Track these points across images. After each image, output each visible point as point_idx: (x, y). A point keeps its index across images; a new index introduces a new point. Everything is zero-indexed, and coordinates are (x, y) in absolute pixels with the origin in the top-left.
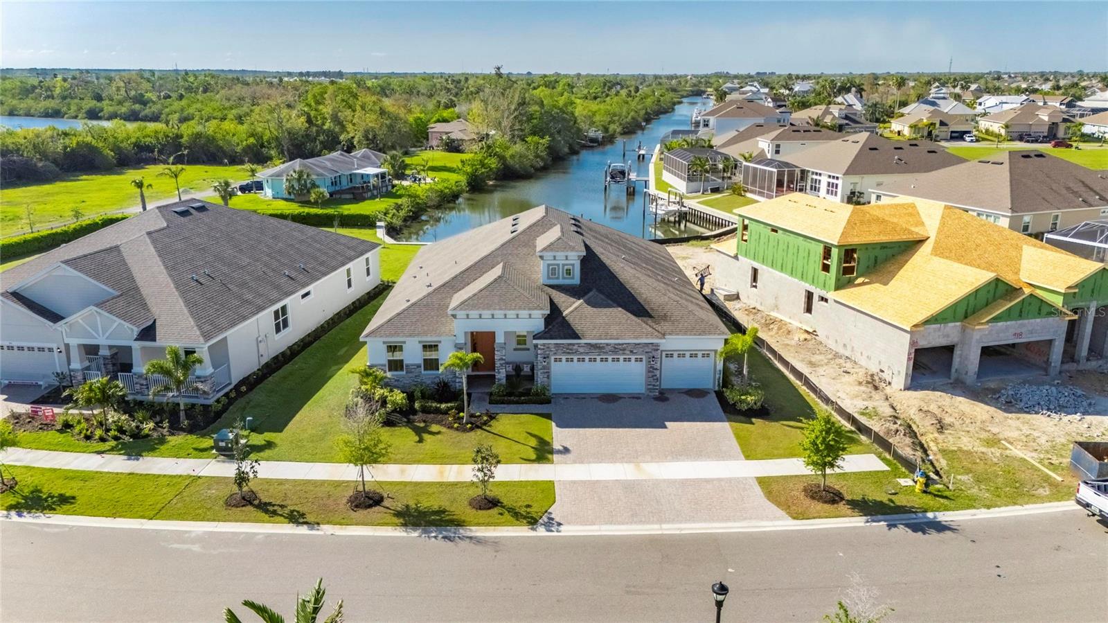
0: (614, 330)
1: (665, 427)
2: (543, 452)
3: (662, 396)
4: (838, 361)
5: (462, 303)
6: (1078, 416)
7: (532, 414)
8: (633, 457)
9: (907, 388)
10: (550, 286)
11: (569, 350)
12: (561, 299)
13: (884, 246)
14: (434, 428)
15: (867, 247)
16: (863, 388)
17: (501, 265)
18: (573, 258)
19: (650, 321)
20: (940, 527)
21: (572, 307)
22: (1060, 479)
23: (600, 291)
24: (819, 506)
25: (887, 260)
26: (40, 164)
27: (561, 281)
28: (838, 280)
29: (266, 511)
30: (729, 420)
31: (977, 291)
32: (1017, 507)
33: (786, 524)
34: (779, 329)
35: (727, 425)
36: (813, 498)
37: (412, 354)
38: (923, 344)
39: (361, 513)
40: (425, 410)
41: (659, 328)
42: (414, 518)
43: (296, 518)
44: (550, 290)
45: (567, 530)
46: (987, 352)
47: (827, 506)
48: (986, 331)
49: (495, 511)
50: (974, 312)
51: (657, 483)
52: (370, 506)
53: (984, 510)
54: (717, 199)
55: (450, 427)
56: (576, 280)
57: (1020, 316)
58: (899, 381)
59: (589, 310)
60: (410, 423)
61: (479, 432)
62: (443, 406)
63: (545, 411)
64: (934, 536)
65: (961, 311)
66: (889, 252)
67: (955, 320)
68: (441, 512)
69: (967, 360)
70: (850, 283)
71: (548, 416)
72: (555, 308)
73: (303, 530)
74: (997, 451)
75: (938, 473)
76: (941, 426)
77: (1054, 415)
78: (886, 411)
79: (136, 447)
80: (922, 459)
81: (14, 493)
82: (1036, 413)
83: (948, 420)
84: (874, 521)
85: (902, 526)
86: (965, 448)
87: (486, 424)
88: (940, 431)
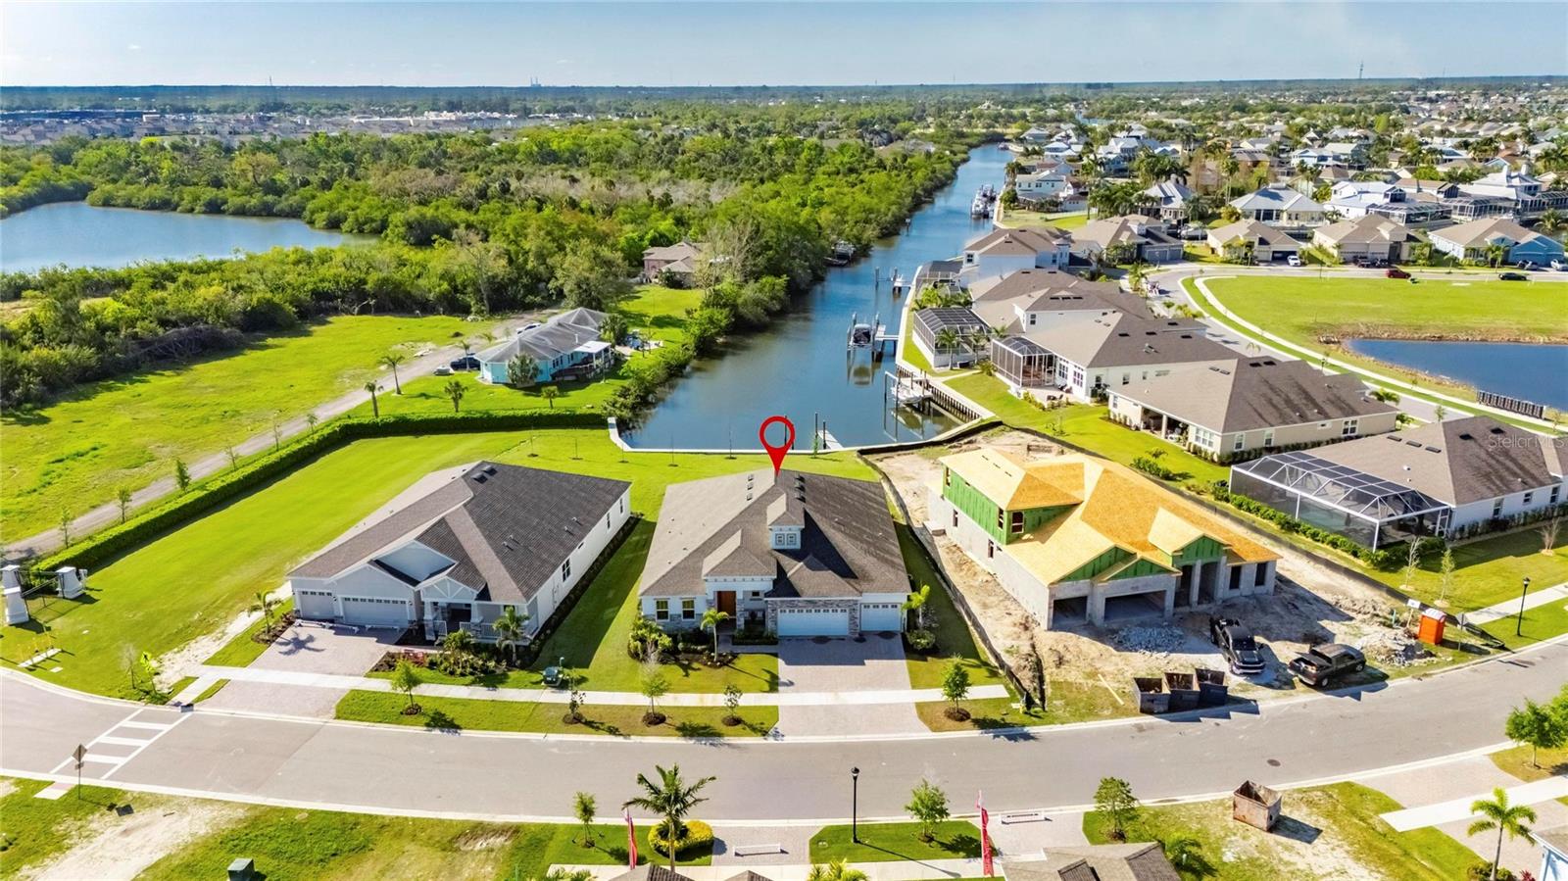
0: (825, 589)
1: (864, 664)
2: (774, 684)
3: (861, 638)
4: (1008, 603)
5: (712, 570)
6: (1164, 654)
7: (763, 653)
8: (833, 688)
9: (1050, 629)
10: (779, 551)
11: (792, 605)
12: (786, 561)
13: (1045, 509)
14: (695, 665)
15: (1031, 510)
16: (1016, 629)
17: (739, 533)
18: (796, 528)
19: (852, 581)
20: (1027, 737)
21: (795, 569)
22: (1122, 703)
23: (815, 556)
24: (952, 723)
25: (1049, 519)
27: (785, 547)
28: (1008, 536)
29: (593, 727)
30: (908, 658)
31: (1101, 556)
32: (1082, 723)
33: (929, 735)
34: (969, 570)
35: (904, 662)
36: (949, 717)
37: (675, 608)
38: (1061, 596)
39: (653, 728)
40: (686, 651)
41: (858, 587)
42: (689, 731)
43: (613, 731)
44: (777, 554)
45: (788, 739)
46: (1110, 602)
47: (957, 723)
48: (1108, 586)
49: (739, 727)
50: (1100, 572)
51: (847, 707)
52: (658, 724)
53: (1059, 725)
54: (964, 378)
55: (706, 665)
56: (798, 546)
57: (1135, 574)
58: (1044, 624)
59: (808, 572)
60: (677, 661)
61: (726, 668)
62: (699, 648)
63: (774, 651)
64: (1022, 743)
65: (1089, 571)
66: (1051, 513)
67: (1084, 577)
68: (705, 728)
69: (1097, 607)
70: (1018, 539)
71: (776, 655)
72: (781, 571)
73: (620, 739)
74: (1091, 682)
75: (1043, 699)
76: (1060, 662)
77: (1147, 653)
78: (1027, 649)
79: (491, 679)
80: (1035, 689)
81: (423, 714)
82: (1136, 651)
83: (1068, 657)
84: (987, 732)
85: (1002, 736)
86: (1069, 680)
87: (730, 662)
88: (1058, 666)
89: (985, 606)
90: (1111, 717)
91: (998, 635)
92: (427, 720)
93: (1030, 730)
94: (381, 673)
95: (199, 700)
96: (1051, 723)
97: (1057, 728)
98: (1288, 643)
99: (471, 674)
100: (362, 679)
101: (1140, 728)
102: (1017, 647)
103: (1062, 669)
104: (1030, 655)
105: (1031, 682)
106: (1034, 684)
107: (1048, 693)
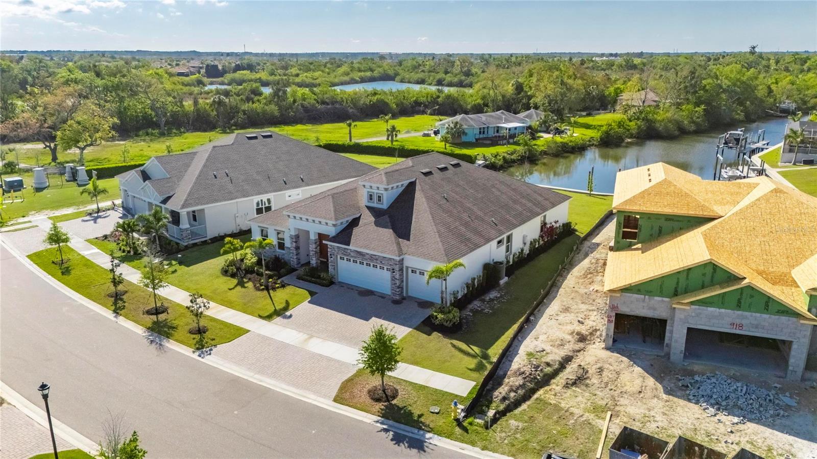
0: (375, 244)
1: (369, 320)
2: (276, 314)
3: (399, 301)
7: (307, 290)
8: (316, 332)
9: (606, 348)
10: (367, 207)
13: (669, 218)
14: (248, 284)
15: (649, 216)
18: (382, 188)
19: (403, 242)
22: (599, 455)
23: (391, 216)
25: (673, 232)
26: (351, 111)
27: (374, 205)
28: (617, 242)
29: (115, 303)
30: (416, 328)
31: (689, 270)
35: (409, 331)
38: (625, 310)
39: (144, 316)
40: (256, 272)
43: (118, 310)
44: (364, 210)
48: (692, 313)
49: (193, 337)
53: (477, 449)
55: (255, 286)
56: (385, 205)
59: (372, 227)
60: (241, 278)
66: (677, 223)
67: (661, 294)
68: (170, 328)
70: (629, 247)
71: (313, 294)
72: (355, 222)
75: (501, 414)
76: (578, 383)
77: (712, 411)
79: (129, 258)
81: (61, 266)
82: (697, 403)
84: (382, 423)
85: (391, 433)
86: (563, 405)
87: (274, 289)
88: (567, 386)
89: (566, 310)
91: (542, 336)
93: (436, 440)
94: (95, 240)
95: (8, 231)
96: (473, 443)
99: (129, 252)
100: (82, 240)
102: (547, 353)
103: (569, 392)
104: (548, 364)
105: (511, 390)
106: (512, 394)
107: (517, 411)
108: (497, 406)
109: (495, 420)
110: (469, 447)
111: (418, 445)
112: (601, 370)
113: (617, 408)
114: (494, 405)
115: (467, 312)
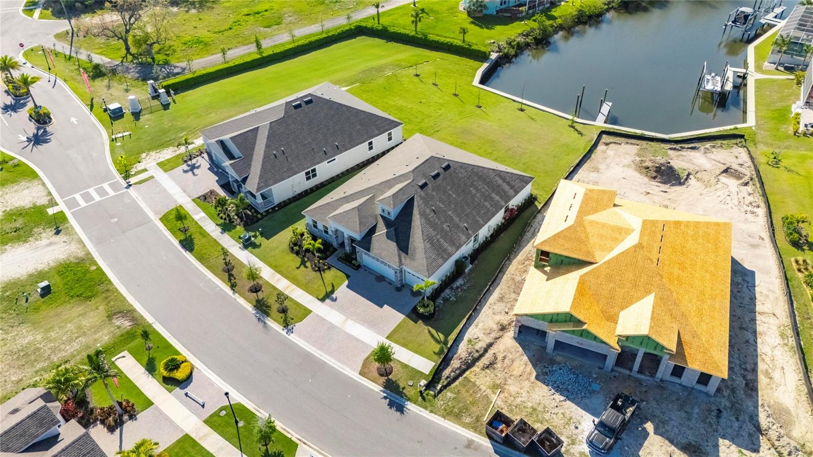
0: (384, 254)
1: (382, 307)
2: (328, 296)
6: (562, 398)
7: (343, 273)
8: (349, 315)
9: (515, 338)
10: (382, 215)
12: (380, 224)
14: (308, 264)
16: (495, 327)
19: (403, 255)
21: (382, 230)
22: (485, 419)
23: (396, 229)
24: (375, 374)
27: (385, 215)
28: (536, 263)
29: (229, 278)
30: (407, 315)
32: (443, 419)
33: (354, 375)
35: (403, 317)
37: (321, 226)
38: (525, 323)
39: (249, 294)
42: (260, 305)
43: (233, 286)
44: (380, 218)
45: (291, 337)
47: (378, 376)
49: (281, 315)
50: (555, 322)
51: (341, 332)
52: (253, 292)
53: (428, 412)
55: (312, 266)
56: (392, 217)
57: (581, 335)
58: (512, 332)
59: (384, 238)
60: (303, 257)
61: (318, 273)
63: (348, 274)
64: (391, 411)
65: (548, 318)
66: (570, 262)
67: (545, 321)
68: (268, 306)
69: (550, 343)
70: (542, 267)
71: (348, 277)
74: (489, 391)
75: (445, 387)
76: (490, 366)
77: (553, 391)
78: (481, 345)
79: (227, 227)
80: (448, 377)
81: (185, 234)
82: (547, 385)
83: (498, 365)
84: (384, 392)
85: (388, 400)
86: (477, 383)
87: (324, 270)
88: (483, 369)
89: (501, 299)
90: (465, 426)
91: (481, 325)
92: (183, 237)
93: (410, 406)
94: (199, 200)
95: (135, 184)
96: (426, 408)
97: (424, 413)
98: (667, 442)
99: (225, 219)
100: (190, 200)
101: (470, 444)
102: (479, 340)
103: (484, 372)
104: (477, 351)
105: (452, 371)
106: (453, 374)
107: (453, 386)
108: (443, 382)
109: (441, 391)
110: (423, 410)
111: (400, 409)
112: (504, 358)
113: (506, 387)
114: (442, 381)
115: (440, 301)
